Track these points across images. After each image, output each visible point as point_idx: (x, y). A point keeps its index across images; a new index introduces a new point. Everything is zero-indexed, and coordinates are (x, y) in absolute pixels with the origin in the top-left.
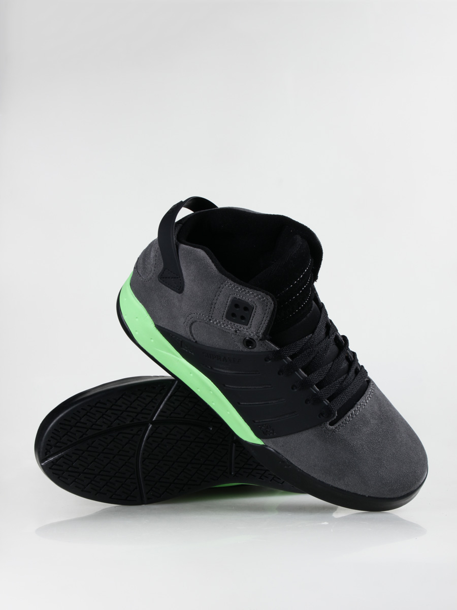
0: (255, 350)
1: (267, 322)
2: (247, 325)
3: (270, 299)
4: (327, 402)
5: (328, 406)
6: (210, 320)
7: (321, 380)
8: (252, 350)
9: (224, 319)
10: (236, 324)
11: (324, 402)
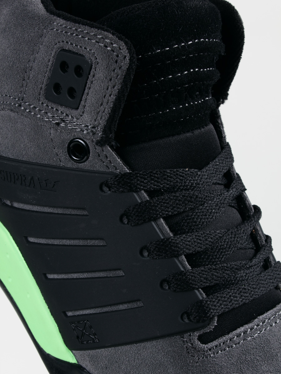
0: (85, 165)
1: (113, 97)
2: (77, 109)
3: (125, 51)
4: (201, 294)
5: (201, 301)
6: (20, 106)
7: (198, 252)
8: (81, 165)
9: (42, 99)
10: (61, 109)
11: (196, 291)
